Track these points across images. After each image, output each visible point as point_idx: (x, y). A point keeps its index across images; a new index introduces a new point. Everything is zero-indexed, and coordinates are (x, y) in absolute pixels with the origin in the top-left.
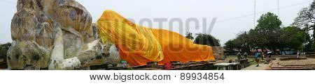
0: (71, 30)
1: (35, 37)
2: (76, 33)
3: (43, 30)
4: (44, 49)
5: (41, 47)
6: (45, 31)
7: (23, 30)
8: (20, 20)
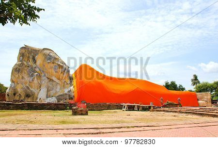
0: (54, 79)
1: (28, 82)
2: (57, 81)
3: (34, 78)
4: (34, 90)
5: (32, 89)
6: (36, 79)
7: (21, 76)
8: (19, 69)
